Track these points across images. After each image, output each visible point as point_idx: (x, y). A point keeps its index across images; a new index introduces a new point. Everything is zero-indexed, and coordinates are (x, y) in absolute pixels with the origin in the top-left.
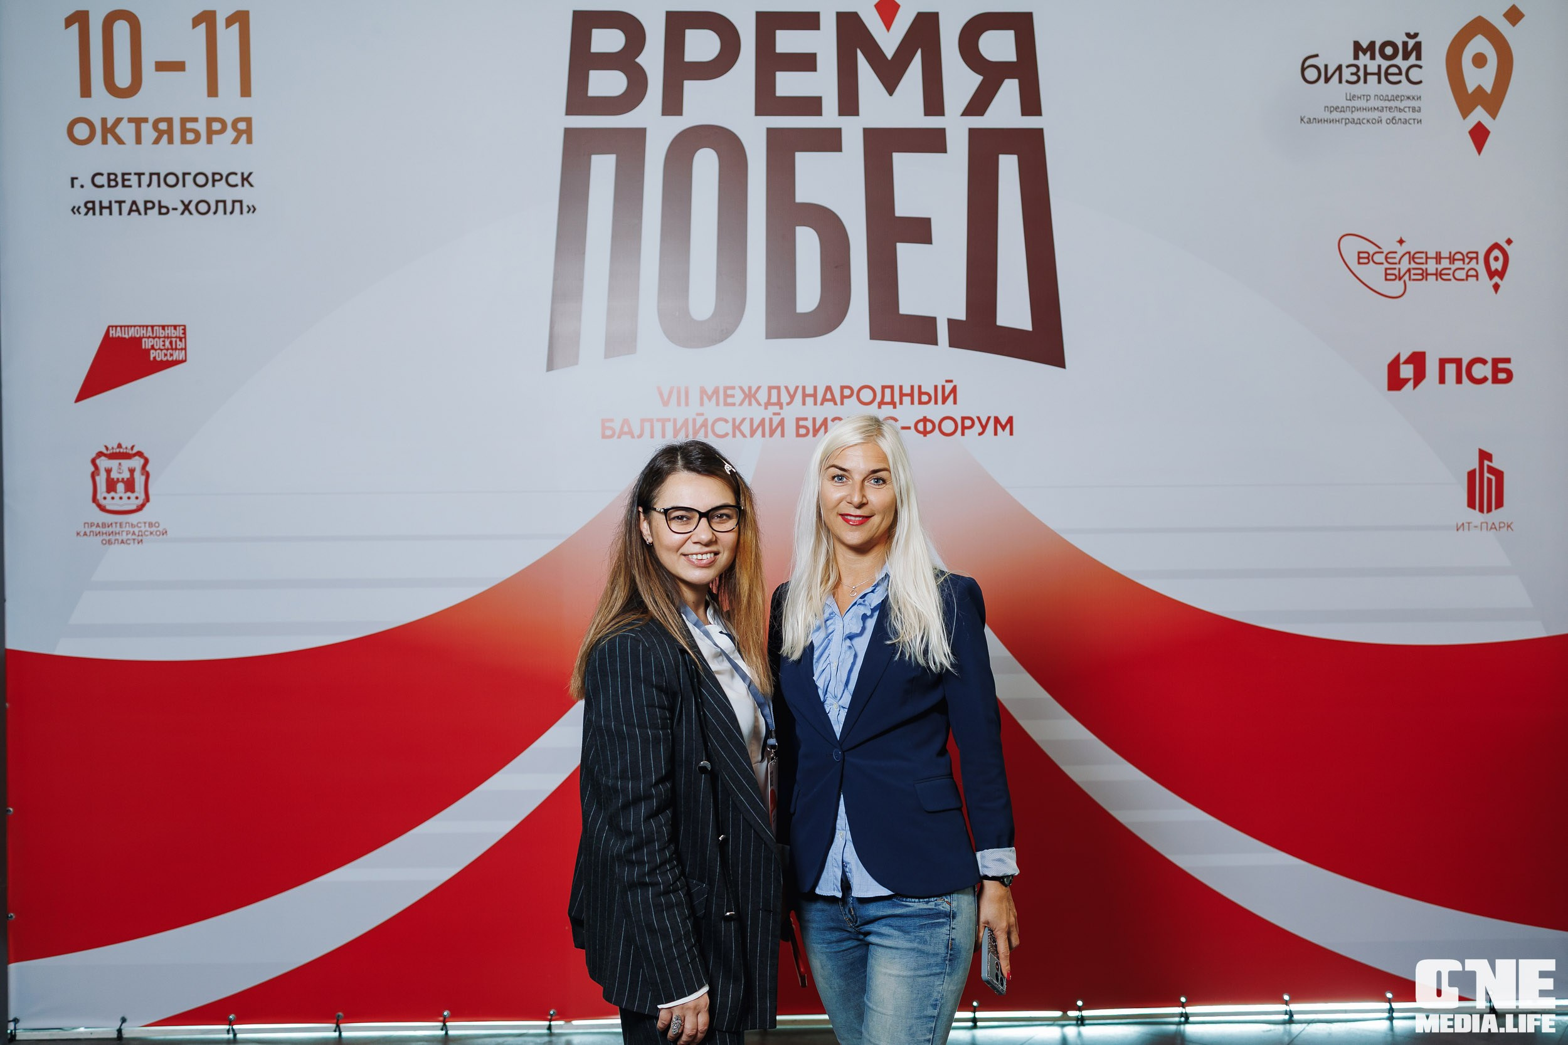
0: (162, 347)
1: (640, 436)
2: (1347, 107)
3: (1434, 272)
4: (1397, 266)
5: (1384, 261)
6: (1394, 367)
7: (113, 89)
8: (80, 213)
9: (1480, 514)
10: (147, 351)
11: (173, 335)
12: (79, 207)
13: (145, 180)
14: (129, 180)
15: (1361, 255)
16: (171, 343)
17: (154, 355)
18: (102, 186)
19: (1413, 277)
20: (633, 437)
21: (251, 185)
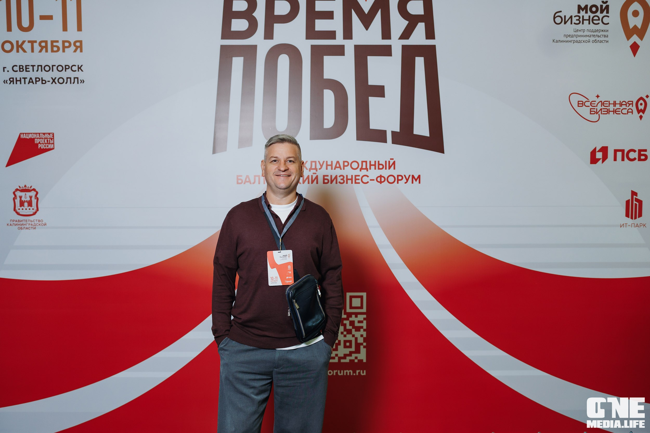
0: (43, 143)
1: (254, 183)
2: (574, 35)
3: (613, 110)
4: (596, 108)
5: (589, 105)
6: (593, 153)
7: (21, 28)
8: (7, 83)
9: (631, 220)
10: (37, 144)
11: (48, 138)
12: (7, 81)
13: (36, 68)
14: (29, 68)
15: (580, 103)
16: (47, 141)
17: (40, 146)
18: (17, 71)
19: (603, 113)
20: (251, 183)
21: (82, 71)
